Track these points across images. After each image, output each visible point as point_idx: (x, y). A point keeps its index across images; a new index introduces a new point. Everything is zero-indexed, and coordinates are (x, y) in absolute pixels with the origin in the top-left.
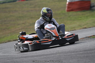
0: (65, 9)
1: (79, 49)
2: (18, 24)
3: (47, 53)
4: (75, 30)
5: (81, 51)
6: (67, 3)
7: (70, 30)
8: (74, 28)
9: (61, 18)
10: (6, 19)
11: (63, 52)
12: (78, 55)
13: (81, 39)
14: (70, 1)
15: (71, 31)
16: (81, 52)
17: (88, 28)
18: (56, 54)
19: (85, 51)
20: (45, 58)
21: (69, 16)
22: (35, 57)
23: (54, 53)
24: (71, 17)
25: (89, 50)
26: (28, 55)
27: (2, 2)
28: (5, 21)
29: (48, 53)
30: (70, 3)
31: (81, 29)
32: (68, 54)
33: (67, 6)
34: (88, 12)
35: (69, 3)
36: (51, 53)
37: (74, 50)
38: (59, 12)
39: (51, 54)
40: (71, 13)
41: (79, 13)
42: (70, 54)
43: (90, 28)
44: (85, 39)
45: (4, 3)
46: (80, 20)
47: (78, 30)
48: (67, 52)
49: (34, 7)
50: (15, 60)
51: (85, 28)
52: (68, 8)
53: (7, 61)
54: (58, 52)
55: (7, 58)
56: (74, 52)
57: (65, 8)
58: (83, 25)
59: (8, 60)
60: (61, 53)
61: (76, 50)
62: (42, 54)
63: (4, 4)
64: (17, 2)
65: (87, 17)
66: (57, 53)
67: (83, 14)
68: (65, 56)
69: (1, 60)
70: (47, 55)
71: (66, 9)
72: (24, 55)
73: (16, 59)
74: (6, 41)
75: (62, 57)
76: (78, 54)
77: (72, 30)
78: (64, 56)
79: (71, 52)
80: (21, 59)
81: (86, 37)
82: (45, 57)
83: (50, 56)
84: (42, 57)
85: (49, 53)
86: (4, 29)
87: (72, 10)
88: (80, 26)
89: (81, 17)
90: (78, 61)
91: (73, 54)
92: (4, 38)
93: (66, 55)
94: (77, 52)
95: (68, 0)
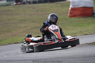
0: (67, 15)
2: (20, 28)
4: (76, 36)
5: (80, 58)
6: (70, 9)
8: (75, 34)
10: (7, 22)
14: (73, 7)
17: (89, 34)
19: (84, 57)
21: (71, 22)
24: (73, 22)
25: (88, 57)
27: (5, 5)
28: (7, 23)
30: (72, 9)
31: (82, 35)
33: (69, 11)
34: (90, 18)
40: (73, 19)
41: (82, 19)
43: (91, 34)
44: (85, 46)
46: (82, 26)
47: (79, 36)
48: (66, 58)
49: (37, 11)
51: (86, 34)
52: (71, 13)
56: (73, 58)
57: (67, 13)
58: (85, 32)
63: (7, 7)
65: (89, 23)
67: (85, 21)
71: (69, 14)
74: (6, 44)
79: (70, 58)
80: (20, 62)
81: (86, 44)
85: (48, 58)
86: (5, 32)
87: (74, 16)
88: (81, 32)
89: (83, 24)
92: (4, 40)
95: (71, 6)
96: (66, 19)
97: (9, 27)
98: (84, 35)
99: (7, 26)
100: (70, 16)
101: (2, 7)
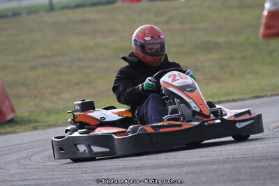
3: (198, 159)
6: (265, 13)
7: (269, 94)
9: (244, 58)
10: (81, 55)
11: (245, 158)
14: (273, 8)
15: (272, 95)
18: (226, 161)
20: (193, 173)
21: (270, 53)
23: (220, 158)
24: (275, 54)
28: (80, 60)
29: (202, 159)
32: (262, 164)
33: (263, 21)
35: (270, 12)
36: (211, 158)
38: (240, 39)
39: (211, 162)
45: (78, 6)
48: (257, 158)
49: (168, 22)
50: (105, 174)
52: (268, 27)
53: (82, 179)
54: (233, 158)
55: (82, 168)
59: (84, 175)
60: (242, 161)
62: (186, 160)
63: (78, 11)
64: (118, 5)
66: (228, 158)
68: (251, 168)
69: (65, 174)
70: (199, 164)
71: (262, 30)
73: (108, 172)
75: (244, 171)
77: (274, 93)
78: (249, 170)
79: (270, 159)
80: (121, 173)
82: (193, 169)
83: (208, 167)
84: (184, 170)
86: (77, 84)
93: (256, 167)
95: (267, 5)
96: (255, 45)
97: (88, 71)
100: (267, 36)
101: (65, 11)
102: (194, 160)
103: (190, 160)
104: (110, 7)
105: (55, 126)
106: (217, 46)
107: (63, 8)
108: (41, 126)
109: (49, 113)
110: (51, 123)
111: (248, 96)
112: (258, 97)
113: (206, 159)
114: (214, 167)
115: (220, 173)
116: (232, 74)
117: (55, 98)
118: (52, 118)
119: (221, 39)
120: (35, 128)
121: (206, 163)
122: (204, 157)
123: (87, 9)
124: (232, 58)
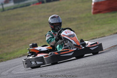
0: (90, 12)
1: (110, 59)
4: (104, 36)
5: (113, 62)
6: (93, 4)
7: (98, 37)
8: (103, 34)
9: (86, 23)
10: (18, 28)
11: (90, 65)
12: (110, 68)
13: (112, 47)
14: (96, 1)
16: (113, 64)
18: (82, 67)
21: (97, 20)
22: (57, 73)
23: (80, 66)
26: (48, 71)
27: (12, 8)
28: (18, 30)
29: (72, 67)
31: (112, 35)
32: (97, 67)
33: (92, 7)
35: (95, 3)
37: (104, 61)
38: (84, 15)
39: (76, 68)
40: (98, 16)
41: (109, 15)
42: (100, 66)
45: (15, 8)
46: (110, 23)
47: (107, 36)
48: (95, 64)
49: (53, 11)
52: (94, 9)
54: (85, 65)
56: (104, 64)
57: (90, 10)
58: (114, 30)
60: (89, 66)
61: (107, 61)
62: (66, 68)
63: (15, 10)
64: (31, 6)
66: (83, 66)
67: (113, 16)
68: (93, 69)
70: (71, 69)
71: (92, 11)
72: (43, 72)
74: (20, 55)
75: (90, 70)
76: (109, 66)
77: (100, 36)
78: (92, 70)
79: (101, 64)
82: (69, 72)
83: (75, 70)
84: (65, 72)
86: (17, 41)
87: (99, 12)
88: (110, 31)
89: (111, 20)
90: (110, 75)
91: (103, 66)
92: (17, 51)
93: (95, 68)
94: (108, 63)
96: (90, 17)
97: (21, 35)
98: (115, 34)
99: (18, 34)
100: (95, 13)
101: (10, 11)
102: (69, 68)
103: (68, 68)
104: (28, 7)
105: (10, 59)
106: (74, 19)
107: (8, 10)
108: (4, 60)
109: (7, 54)
110: (8, 58)
111: (89, 39)
112: (94, 39)
113: (74, 67)
114: (78, 70)
115: (80, 72)
116: (82, 30)
117: (9, 47)
118: (8, 56)
119: (76, 16)
120: (2, 61)
121: (74, 68)
122: (73, 66)
123: (18, 9)
124: (81, 24)
